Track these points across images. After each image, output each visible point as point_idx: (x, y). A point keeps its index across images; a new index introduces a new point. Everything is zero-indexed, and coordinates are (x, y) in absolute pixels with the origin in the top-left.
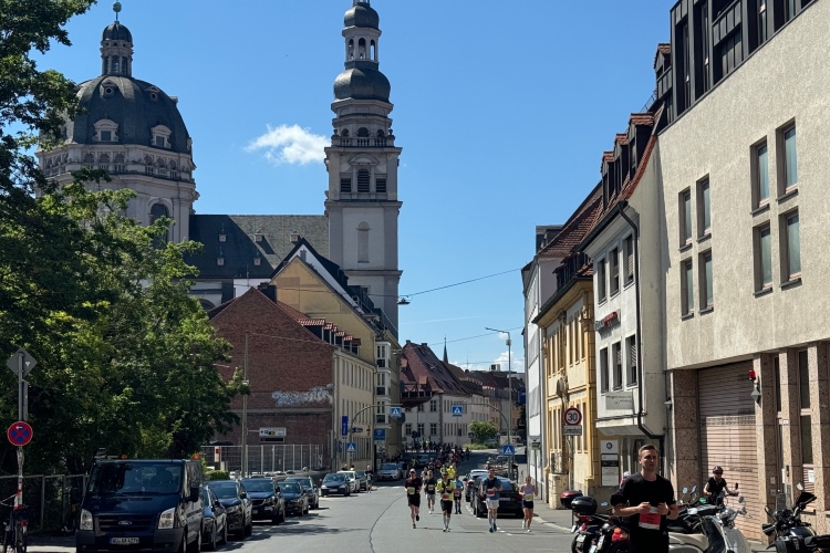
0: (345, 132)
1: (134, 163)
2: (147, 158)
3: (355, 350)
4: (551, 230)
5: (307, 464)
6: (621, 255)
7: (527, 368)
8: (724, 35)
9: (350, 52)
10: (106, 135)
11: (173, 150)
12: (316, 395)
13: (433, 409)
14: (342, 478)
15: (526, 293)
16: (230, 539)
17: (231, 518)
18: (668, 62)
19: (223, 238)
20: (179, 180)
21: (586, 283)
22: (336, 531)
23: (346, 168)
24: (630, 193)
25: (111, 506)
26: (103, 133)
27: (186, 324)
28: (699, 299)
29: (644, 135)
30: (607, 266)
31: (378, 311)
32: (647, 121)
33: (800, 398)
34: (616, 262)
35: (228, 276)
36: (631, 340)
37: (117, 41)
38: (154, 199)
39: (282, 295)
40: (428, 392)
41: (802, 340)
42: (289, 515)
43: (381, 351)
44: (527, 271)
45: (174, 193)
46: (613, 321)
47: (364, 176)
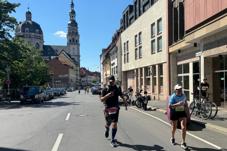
0: (70, 32)
1: (33, 36)
2: (35, 35)
3: (73, 68)
4: (104, 49)
5: (65, 87)
6: (115, 53)
7: (101, 71)
8: (131, 17)
9: (70, 18)
10: (27, 31)
11: (39, 34)
12: (66, 76)
13: (86, 78)
14: (71, 89)
15: (100, 59)
16: (49, 99)
17: (49, 96)
18: (122, 22)
19: (49, 49)
20: (41, 39)
21: (110, 58)
22: (68, 97)
23: (70, 38)
24: (116, 43)
25: (26, 94)
26: (27, 30)
27: (41, 63)
28: (127, 60)
29: (119, 34)
30: (113, 55)
31: (76, 62)
32: (119, 31)
33: (141, 76)
34: (114, 54)
35: (50, 56)
36: (116, 67)
37: (29, 14)
38: (36, 42)
39: (60, 59)
40: (85, 75)
41: (142, 67)
42: (61, 95)
43: (77, 69)
44: (101, 56)
45: (40, 41)
46: (114, 64)
47: (73, 39)
